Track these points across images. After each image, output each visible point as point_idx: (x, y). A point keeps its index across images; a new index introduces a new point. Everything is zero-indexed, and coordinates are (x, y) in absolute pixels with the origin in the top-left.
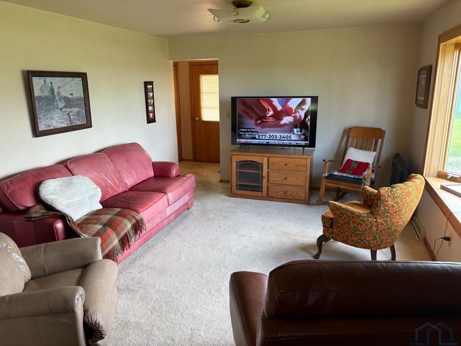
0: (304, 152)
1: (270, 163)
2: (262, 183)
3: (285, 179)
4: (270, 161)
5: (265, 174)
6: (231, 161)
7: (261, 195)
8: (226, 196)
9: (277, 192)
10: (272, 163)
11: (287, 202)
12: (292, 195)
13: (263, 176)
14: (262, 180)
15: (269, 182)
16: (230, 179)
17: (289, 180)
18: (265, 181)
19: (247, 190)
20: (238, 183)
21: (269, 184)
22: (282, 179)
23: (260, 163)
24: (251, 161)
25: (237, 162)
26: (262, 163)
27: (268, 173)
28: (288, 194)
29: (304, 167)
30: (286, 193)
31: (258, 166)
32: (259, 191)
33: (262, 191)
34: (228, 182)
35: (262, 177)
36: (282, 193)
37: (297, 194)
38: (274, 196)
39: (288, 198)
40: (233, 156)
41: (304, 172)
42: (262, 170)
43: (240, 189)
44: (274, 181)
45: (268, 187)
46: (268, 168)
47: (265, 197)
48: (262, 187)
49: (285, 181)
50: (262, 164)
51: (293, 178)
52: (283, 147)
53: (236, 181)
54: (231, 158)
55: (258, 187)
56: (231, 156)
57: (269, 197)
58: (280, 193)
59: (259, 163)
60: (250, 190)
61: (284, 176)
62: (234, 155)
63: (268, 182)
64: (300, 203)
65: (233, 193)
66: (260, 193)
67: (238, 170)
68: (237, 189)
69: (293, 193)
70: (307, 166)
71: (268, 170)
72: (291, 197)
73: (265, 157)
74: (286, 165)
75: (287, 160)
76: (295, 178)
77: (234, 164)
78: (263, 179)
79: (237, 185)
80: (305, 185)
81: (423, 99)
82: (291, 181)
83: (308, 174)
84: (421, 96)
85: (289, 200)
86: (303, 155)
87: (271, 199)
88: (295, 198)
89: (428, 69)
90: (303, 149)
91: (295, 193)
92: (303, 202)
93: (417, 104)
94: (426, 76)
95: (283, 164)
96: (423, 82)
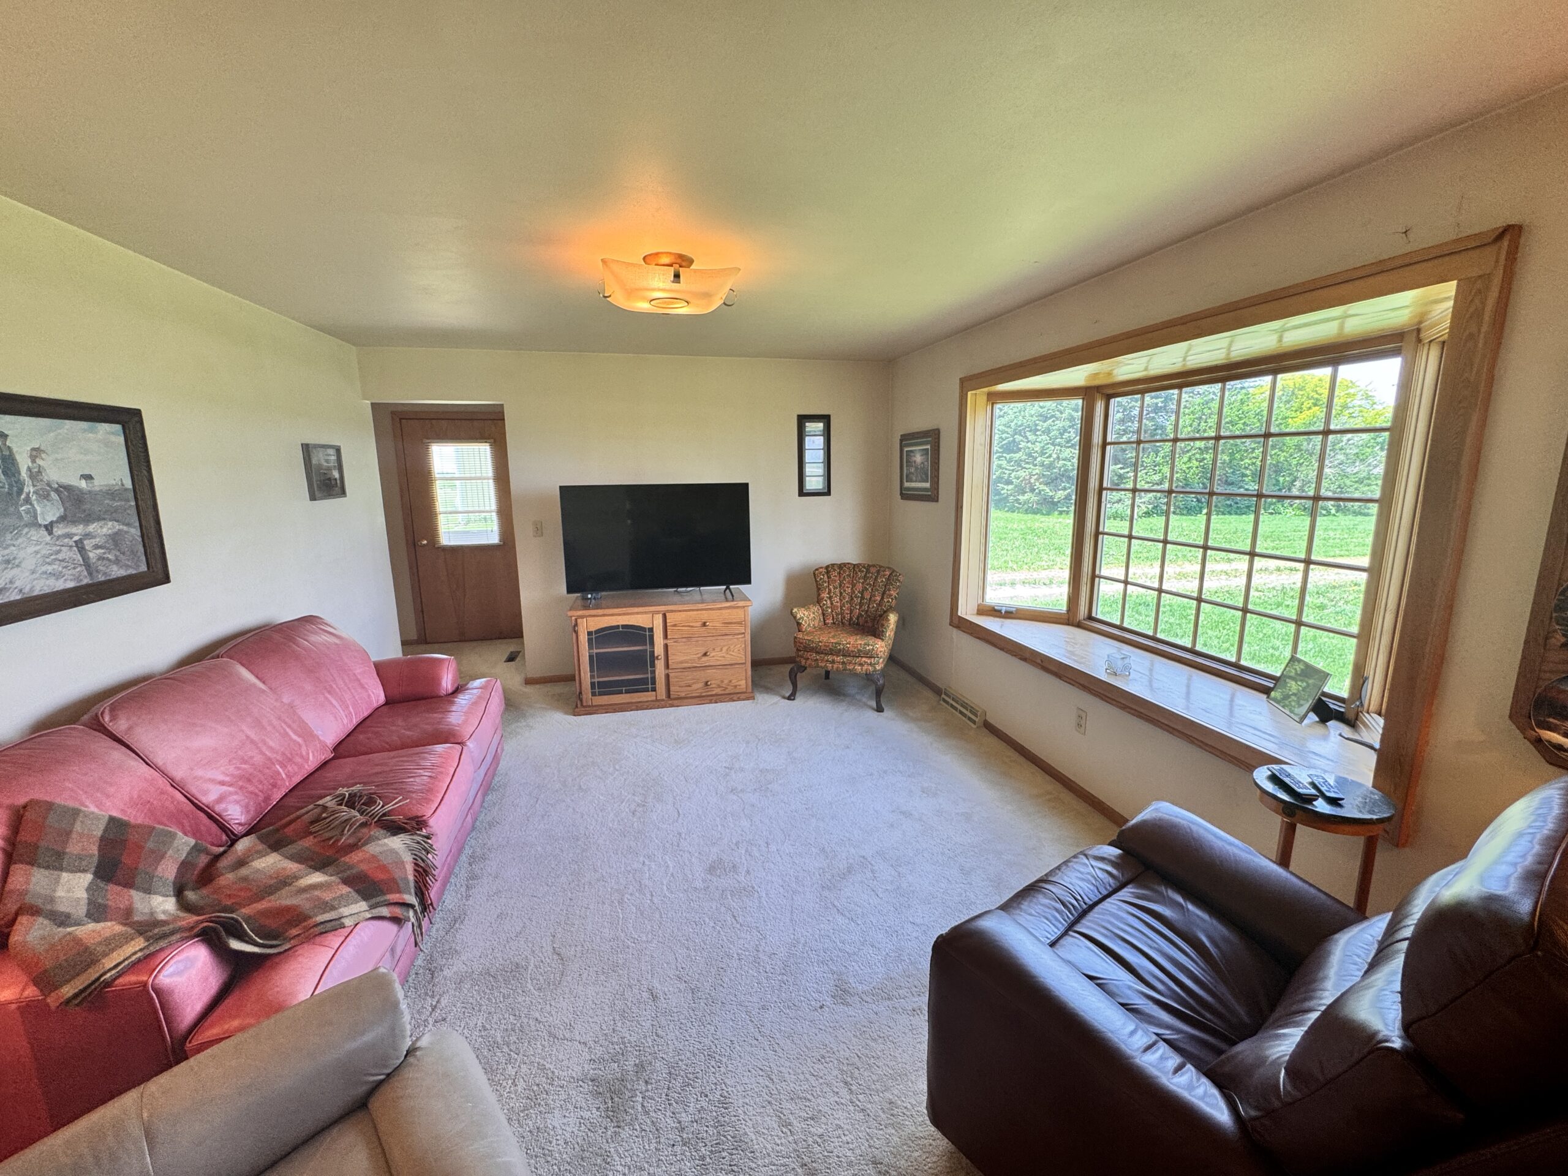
0: (734, 594)
1: (668, 624)
2: (653, 672)
3: (705, 654)
4: (668, 621)
5: (659, 650)
6: (576, 632)
7: (654, 698)
8: (566, 713)
9: (690, 686)
10: (675, 625)
11: (710, 702)
12: (719, 686)
13: (656, 655)
14: (653, 665)
15: (670, 667)
16: (577, 672)
17: (713, 657)
18: (660, 665)
19: (621, 692)
20: (596, 680)
21: (670, 670)
22: (699, 655)
23: (646, 628)
24: (624, 626)
25: (590, 633)
26: (651, 626)
27: (666, 646)
28: (713, 686)
29: (741, 624)
30: (709, 683)
31: (642, 635)
32: (647, 690)
33: (654, 690)
34: (570, 679)
35: (653, 658)
36: (701, 685)
37: (730, 681)
38: (683, 695)
39: (714, 693)
40: (579, 621)
41: (743, 636)
42: (652, 643)
43: (600, 694)
44: (682, 662)
45: (667, 676)
46: (666, 636)
47: (663, 700)
48: (654, 682)
49: (705, 659)
50: (651, 630)
51: (721, 650)
53: (592, 677)
54: (576, 625)
55: (644, 681)
56: (576, 620)
57: (671, 700)
58: (695, 687)
59: (643, 629)
60: (627, 692)
61: (703, 650)
62: (582, 617)
63: (667, 666)
64: (735, 699)
65: (585, 704)
66: (650, 693)
67: (595, 651)
68: (594, 694)
69: (722, 682)
70: (745, 622)
71: (666, 642)
72: (718, 691)
73: (658, 612)
75: (705, 616)
76: (725, 649)
77: (584, 638)
78: (656, 662)
79: (593, 684)
80: (744, 661)
81: (927, 485)
82: (717, 656)
83: (748, 637)
84: (916, 481)
85: (714, 698)
86: (733, 600)
87: (676, 702)
88: (727, 692)
89: (933, 436)
90: (728, 588)
91: (726, 682)
92: (743, 696)
93: (907, 495)
94: (928, 447)
95: (699, 624)
96: (918, 458)
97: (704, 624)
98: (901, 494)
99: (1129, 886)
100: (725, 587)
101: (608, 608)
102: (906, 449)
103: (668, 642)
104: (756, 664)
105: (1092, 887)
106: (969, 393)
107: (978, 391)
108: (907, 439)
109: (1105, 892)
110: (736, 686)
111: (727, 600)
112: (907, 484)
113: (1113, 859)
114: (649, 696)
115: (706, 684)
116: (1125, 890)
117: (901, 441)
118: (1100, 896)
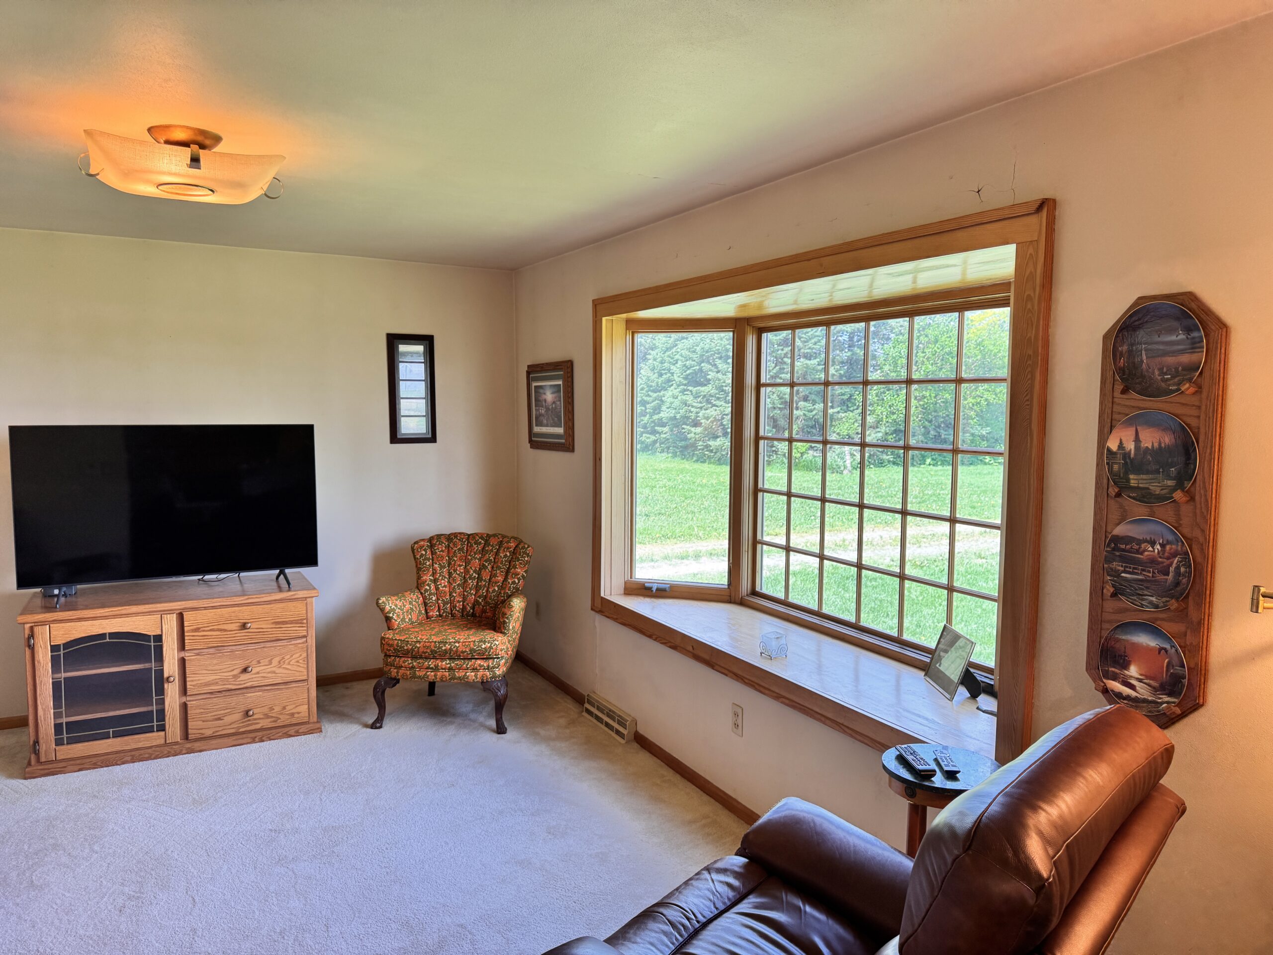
1: (186, 629)
2: (162, 702)
3: (245, 670)
4: (186, 624)
5: (170, 667)
6: (32, 648)
7: (162, 742)
8: (11, 776)
9: (219, 719)
10: (197, 630)
11: (253, 741)
12: (267, 716)
13: (166, 675)
14: (161, 691)
15: (189, 693)
16: (31, 710)
17: (258, 673)
18: (172, 691)
19: (106, 736)
20: (64, 720)
21: (188, 698)
22: (235, 672)
23: (150, 636)
24: (113, 635)
25: (55, 648)
26: (160, 633)
27: (183, 662)
28: (255, 717)
29: (301, 623)
30: (251, 713)
31: (143, 647)
32: (150, 730)
33: (162, 728)
34: (21, 723)
35: (161, 680)
36: (237, 716)
37: (284, 708)
38: (208, 733)
39: (258, 726)
40: (36, 629)
41: (305, 639)
42: (160, 658)
43: (71, 741)
44: (207, 684)
45: (184, 707)
46: (182, 646)
47: (176, 743)
48: (161, 714)
49: (244, 677)
50: (159, 638)
51: (270, 662)
53: (57, 715)
54: (32, 635)
55: (146, 717)
56: (32, 628)
57: (190, 742)
58: (228, 719)
59: (147, 637)
60: (117, 735)
61: (241, 664)
62: (43, 623)
63: (184, 691)
64: (293, 734)
65: (43, 759)
66: (155, 734)
67: (63, 675)
68: (59, 742)
69: (271, 709)
71: (182, 654)
72: (263, 723)
73: (170, 612)
75: (245, 614)
77: (44, 657)
78: (166, 686)
79: (58, 728)
80: (305, 678)
81: (560, 430)
82: (262, 672)
83: (312, 642)
84: (547, 426)
85: (260, 734)
86: (289, 589)
87: (197, 745)
88: (279, 723)
89: (565, 368)
90: (282, 572)
91: (277, 709)
92: (303, 729)
93: (537, 443)
94: (560, 382)
95: (234, 626)
96: (549, 396)
97: (244, 626)
98: (530, 441)
99: (751, 897)
100: (277, 571)
101: (87, 607)
102: (534, 384)
103: (186, 655)
104: (323, 682)
105: (708, 903)
106: (604, 319)
107: (614, 317)
108: (535, 371)
109: (722, 907)
110: (292, 715)
111: (280, 589)
112: (537, 429)
113: (737, 869)
114: (154, 738)
115: (246, 713)
116: (746, 901)
117: (528, 373)
118: (716, 912)
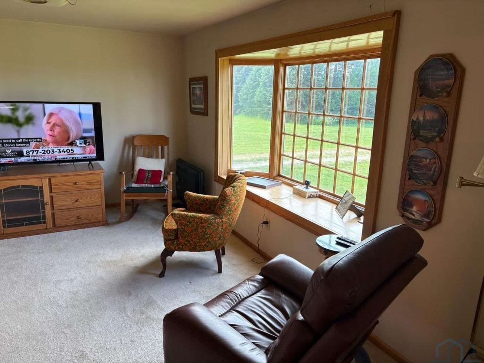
0: (93, 166)
1: (52, 184)
2: (44, 212)
3: (77, 201)
4: (52, 182)
5: (47, 199)
7: (45, 228)
9: (68, 219)
10: (57, 185)
11: (81, 228)
12: (86, 219)
13: (45, 202)
14: (43, 208)
15: (55, 209)
17: (82, 202)
18: (48, 208)
19: (23, 225)
20: (6, 219)
21: (55, 211)
22: (73, 202)
23: (38, 187)
24: (23, 186)
26: (41, 186)
27: (52, 197)
28: (82, 219)
29: (98, 183)
30: (80, 217)
31: (36, 191)
32: (40, 223)
33: (45, 222)
35: (43, 205)
36: (74, 218)
37: (93, 216)
38: (63, 224)
39: (83, 222)
41: (99, 189)
42: (42, 195)
43: (9, 227)
44: (61, 206)
45: (53, 215)
46: (51, 191)
47: (51, 228)
48: (44, 217)
49: (76, 203)
50: (41, 188)
51: (87, 198)
52: (58, 164)
53: (3, 217)
55: (38, 218)
57: (56, 228)
58: (71, 219)
59: (36, 187)
60: (27, 225)
61: (75, 199)
63: (53, 208)
64: (96, 225)
67: (4, 201)
68: (4, 227)
69: (88, 216)
70: (100, 181)
71: (51, 194)
72: (85, 221)
73: (45, 177)
74: (75, 184)
75: (75, 179)
76: (89, 198)
78: (45, 206)
79: (4, 221)
80: (101, 204)
81: (202, 107)
83: (103, 190)
85: (85, 225)
86: (93, 170)
87: (59, 229)
88: (91, 221)
89: (204, 80)
90: (90, 163)
91: (90, 216)
92: (101, 223)
93: (194, 112)
94: (202, 86)
95: (71, 184)
98: (191, 111)
99: (262, 290)
100: (88, 162)
101: (12, 175)
103: (53, 194)
104: (108, 206)
106: (220, 59)
107: (224, 58)
108: (193, 80)
109: (251, 293)
110: (96, 218)
111: (90, 169)
114: (42, 226)
115: (78, 217)
116: (260, 292)
117: (190, 82)
